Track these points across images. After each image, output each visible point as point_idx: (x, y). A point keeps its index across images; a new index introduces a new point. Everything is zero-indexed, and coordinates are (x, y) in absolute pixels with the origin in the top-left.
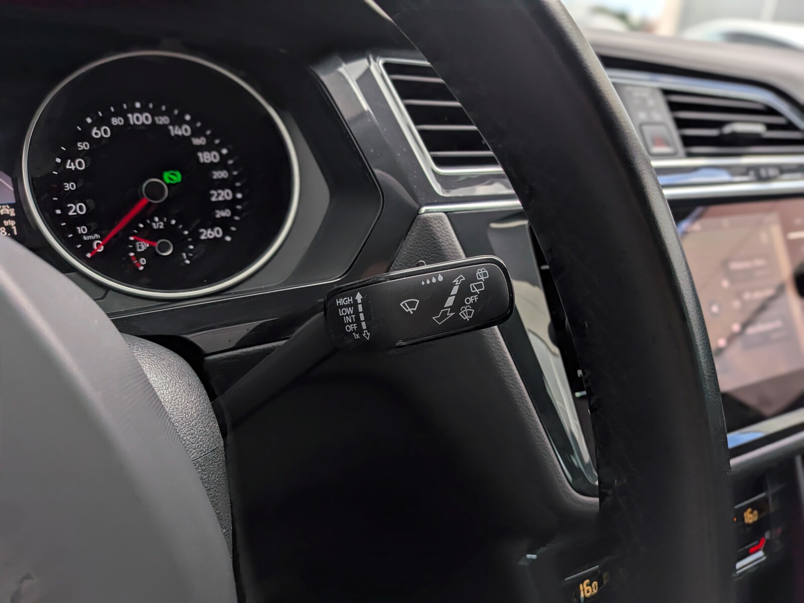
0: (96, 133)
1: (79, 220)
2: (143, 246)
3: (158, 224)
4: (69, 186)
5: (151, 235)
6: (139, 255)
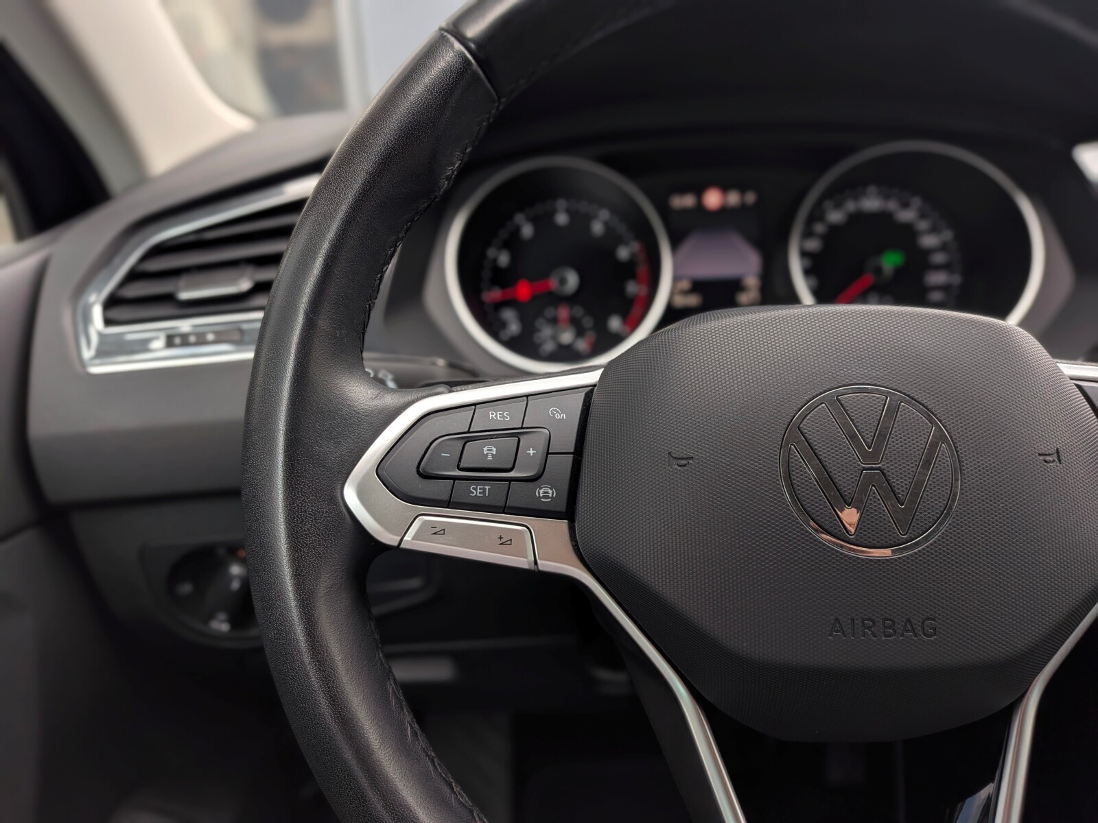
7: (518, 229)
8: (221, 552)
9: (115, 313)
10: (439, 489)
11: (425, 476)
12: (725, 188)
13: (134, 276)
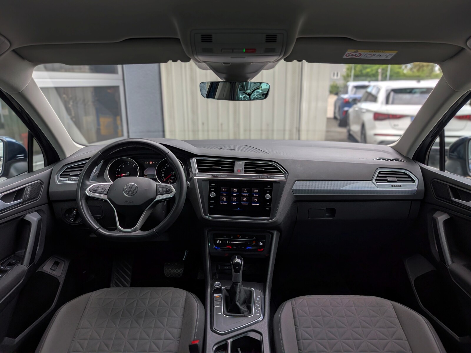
0: (167, 166)
1: (163, 176)
2: (170, 181)
3: (173, 178)
4: (163, 172)
5: (171, 179)
6: (169, 182)
7: (122, 166)
8: (73, 209)
9: (61, 176)
10: (95, 191)
11: (93, 190)
12: (152, 162)
13: (64, 172)
